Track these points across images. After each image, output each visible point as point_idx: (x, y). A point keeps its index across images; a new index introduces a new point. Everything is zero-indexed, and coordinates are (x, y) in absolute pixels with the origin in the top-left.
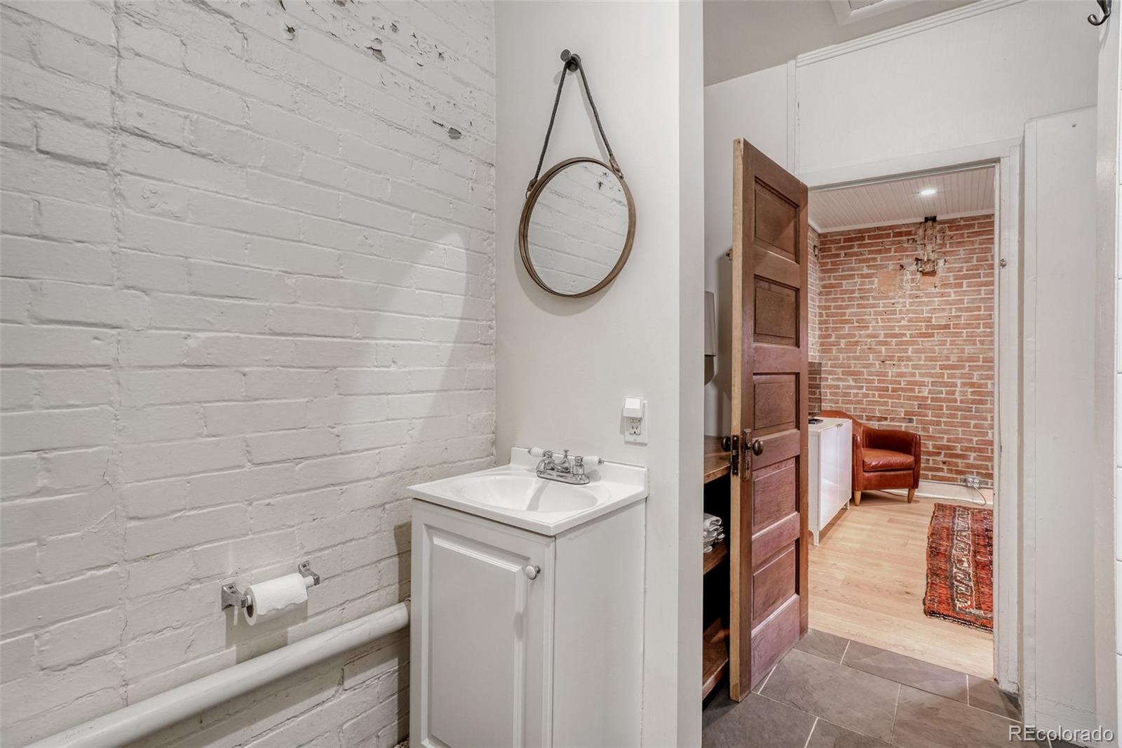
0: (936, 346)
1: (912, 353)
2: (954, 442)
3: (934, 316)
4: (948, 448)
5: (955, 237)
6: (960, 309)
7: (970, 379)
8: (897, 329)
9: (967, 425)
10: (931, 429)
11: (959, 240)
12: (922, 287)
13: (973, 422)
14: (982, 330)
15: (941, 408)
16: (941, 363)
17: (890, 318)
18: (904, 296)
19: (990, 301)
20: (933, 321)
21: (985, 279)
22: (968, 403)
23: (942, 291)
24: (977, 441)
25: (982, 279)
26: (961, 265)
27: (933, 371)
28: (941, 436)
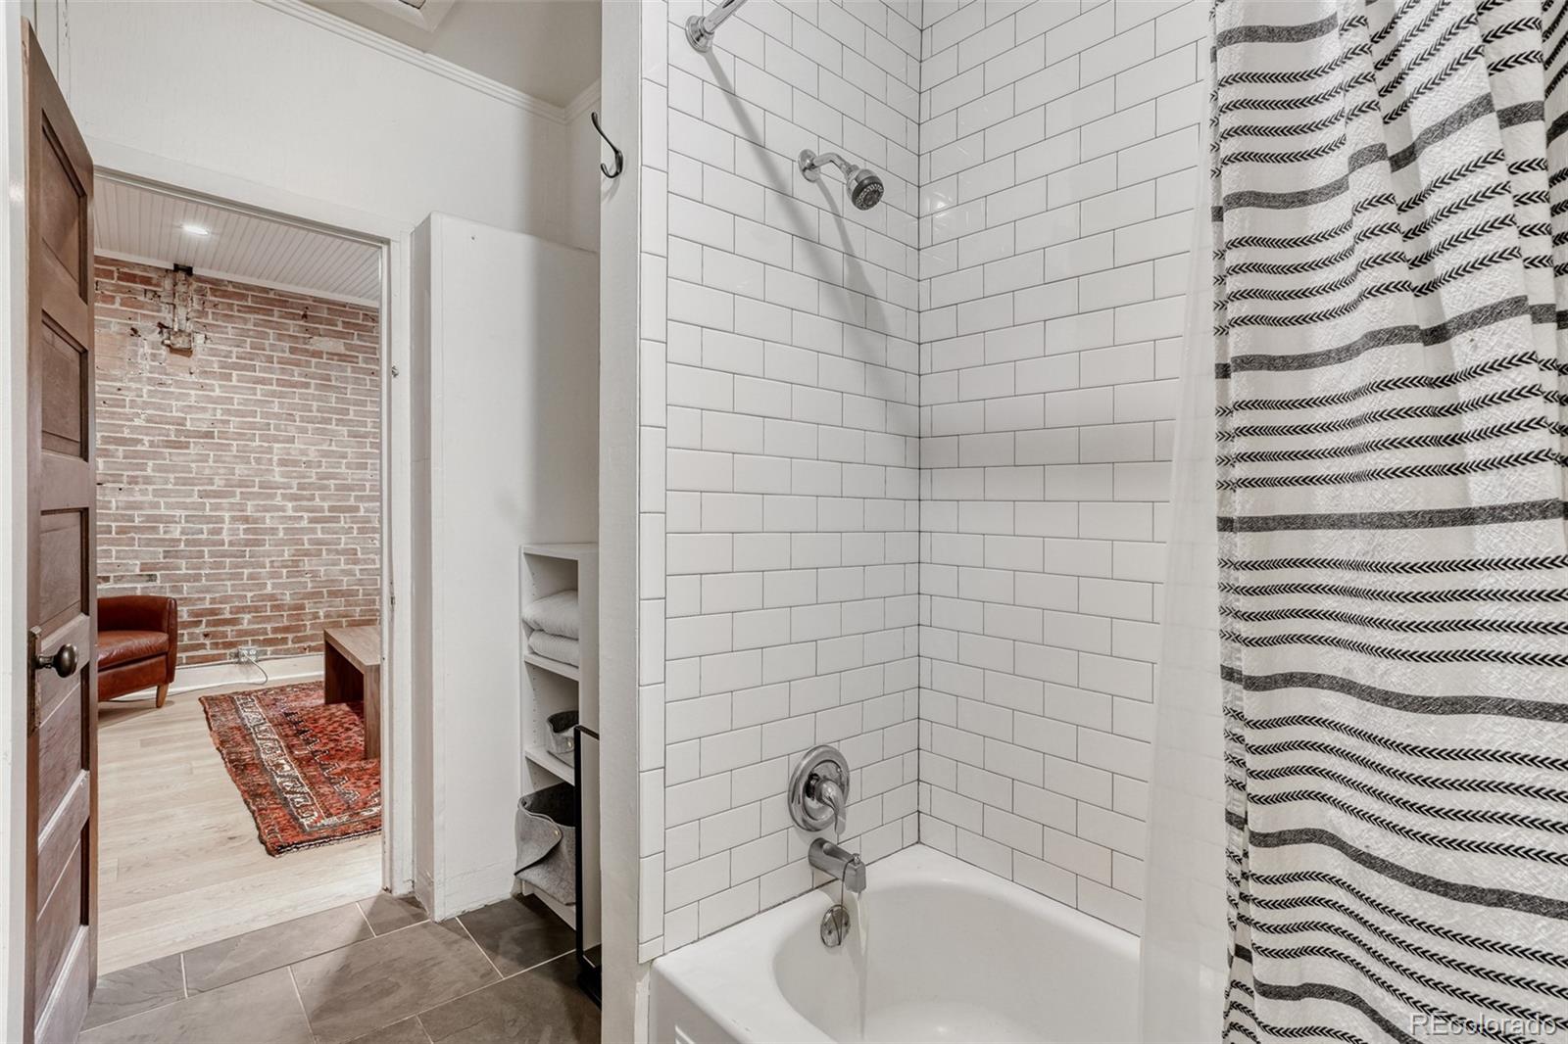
0: (193, 462)
1: (153, 470)
2: (221, 603)
3: (188, 416)
4: (213, 612)
5: (220, 307)
6: (228, 412)
7: (243, 511)
8: (126, 431)
9: (238, 576)
10: (185, 588)
11: (226, 312)
12: (170, 370)
13: (246, 572)
14: (257, 443)
15: (201, 555)
16: (201, 488)
17: (114, 413)
18: (139, 380)
19: (268, 405)
20: (188, 423)
21: (261, 375)
22: (239, 545)
23: (201, 381)
24: (252, 597)
25: (257, 374)
26: (229, 349)
27: (188, 500)
28: (202, 595)
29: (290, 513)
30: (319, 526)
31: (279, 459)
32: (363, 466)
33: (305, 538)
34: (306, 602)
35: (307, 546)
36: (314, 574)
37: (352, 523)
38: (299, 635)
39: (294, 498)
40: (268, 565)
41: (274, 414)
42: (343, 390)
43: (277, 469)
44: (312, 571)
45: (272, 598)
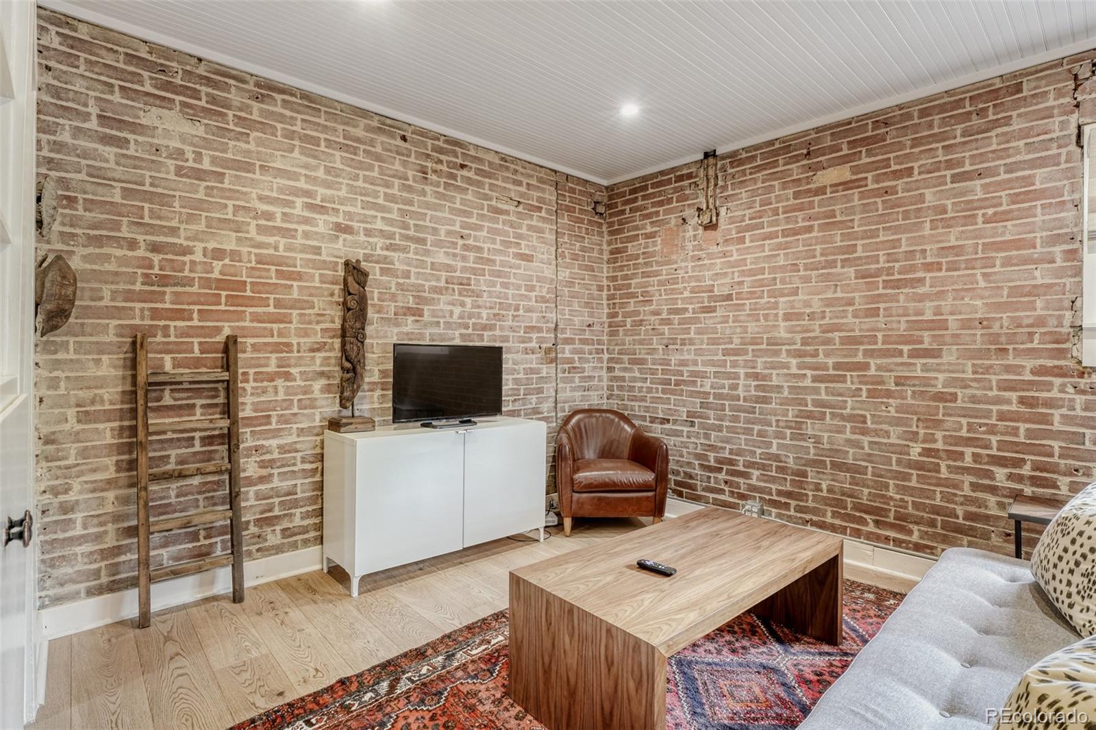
0: (719, 323)
1: (695, 333)
2: (736, 455)
3: (716, 283)
4: (730, 462)
5: (736, 176)
6: (742, 273)
7: (754, 368)
8: (679, 302)
9: (750, 432)
11: (741, 179)
12: (704, 246)
13: (756, 428)
14: (766, 300)
15: (723, 408)
16: (724, 347)
17: (673, 289)
18: (685, 260)
19: (774, 260)
20: (716, 289)
21: (769, 230)
22: (751, 401)
23: (724, 249)
24: (760, 454)
25: (766, 230)
26: (743, 213)
27: (716, 358)
28: (724, 445)
29: (794, 370)
30: (823, 385)
31: (785, 314)
32: (874, 313)
33: (809, 398)
34: (809, 469)
35: (810, 408)
36: (818, 441)
37: (860, 383)
38: (801, 504)
39: (799, 354)
40: (774, 424)
41: (780, 267)
43: (782, 324)
44: (815, 436)
45: (777, 458)
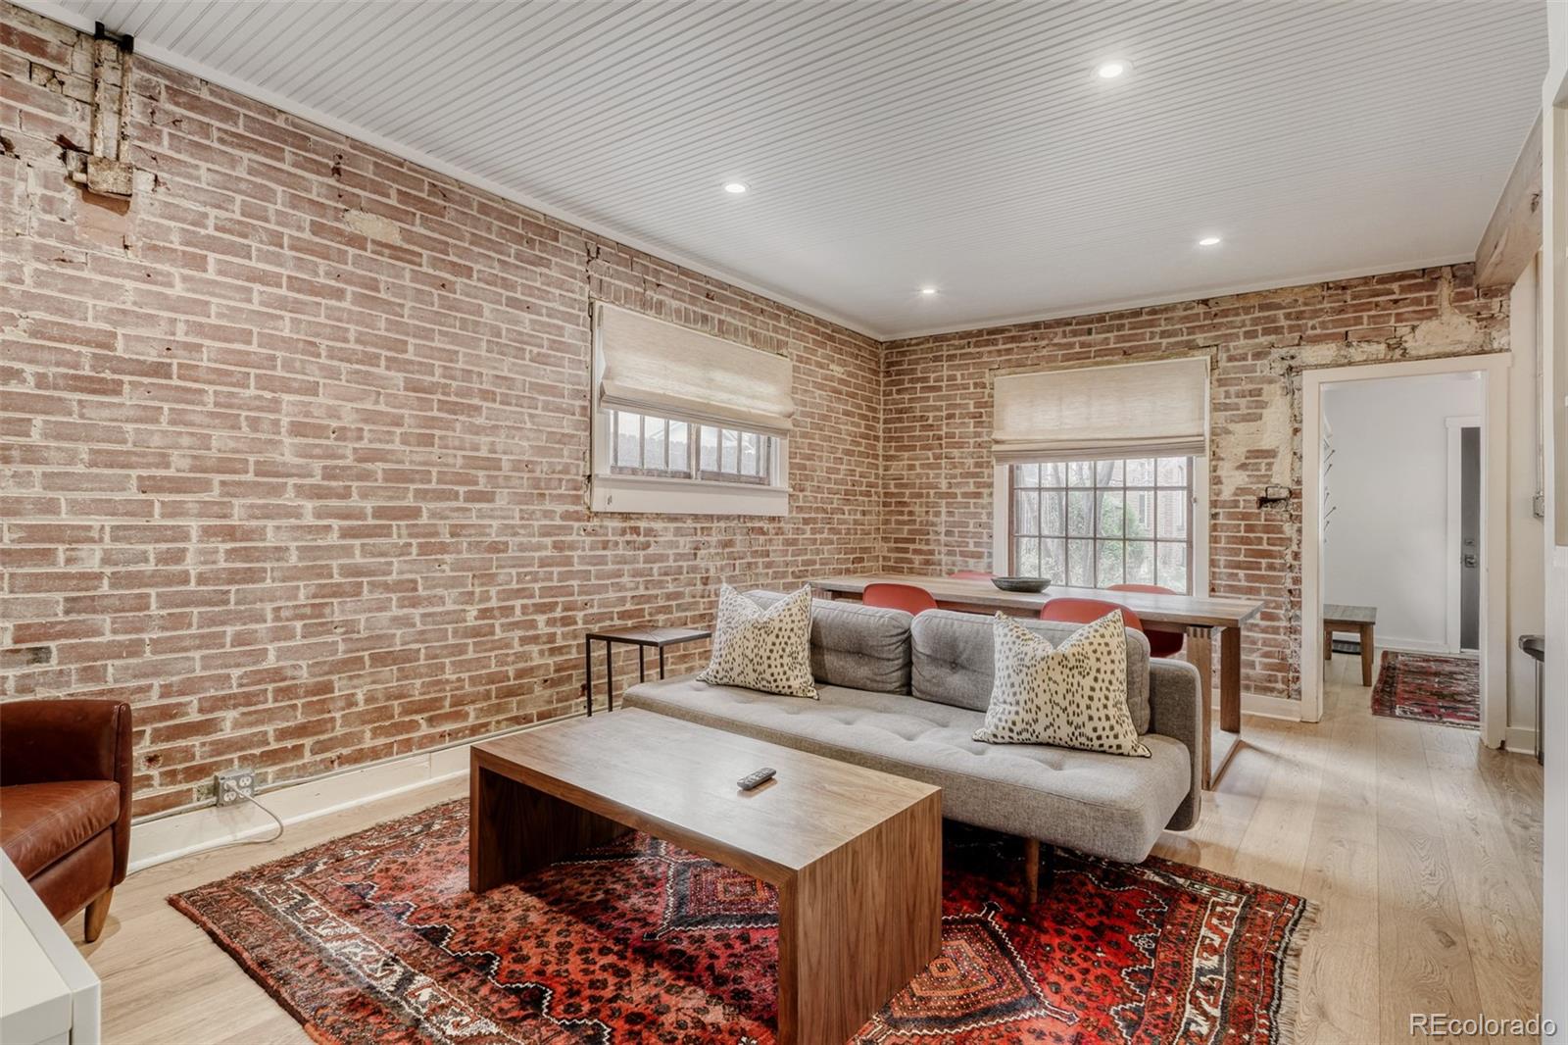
0: (128, 421)
1: (44, 436)
2: (182, 693)
3: (120, 331)
4: (165, 713)
5: (184, 125)
6: (198, 329)
7: (225, 516)
9: (215, 640)
10: (110, 670)
11: (196, 138)
12: (81, 235)
13: (230, 630)
14: (252, 391)
15: (142, 603)
16: (145, 473)
18: (16, 248)
19: (272, 324)
20: (120, 344)
21: (261, 266)
22: (217, 580)
23: (146, 263)
24: (241, 677)
25: (253, 263)
26: (202, 209)
27: (118, 496)
28: (143, 682)
29: (309, 520)
30: (357, 542)
31: (292, 423)
32: (427, 441)
33: (335, 564)
34: (335, 677)
35: (337, 579)
36: (350, 627)
37: (410, 535)
38: (322, 737)
39: (317, 493)
40: (269, 616)
41: (283, 339)
42: (398, 309)
43: (287, 440)
44: (345, 623)
45: (277, 675)
